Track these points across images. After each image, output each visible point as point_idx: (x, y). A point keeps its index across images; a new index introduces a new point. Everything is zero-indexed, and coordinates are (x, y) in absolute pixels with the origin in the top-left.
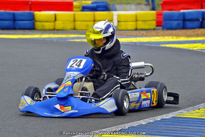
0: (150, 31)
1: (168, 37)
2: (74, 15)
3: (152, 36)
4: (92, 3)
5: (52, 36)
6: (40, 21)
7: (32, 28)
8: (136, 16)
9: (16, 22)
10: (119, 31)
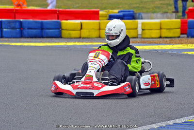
0: (173, 39)
1: (191, 45)
2: (100, 23)
3: (176, 44)
4: (119, 12)
5: (77, 44)
6: (66, 30)
7: (59, 36)
8: (161, 24)
9: (44, 30)
10: (143, 39)
